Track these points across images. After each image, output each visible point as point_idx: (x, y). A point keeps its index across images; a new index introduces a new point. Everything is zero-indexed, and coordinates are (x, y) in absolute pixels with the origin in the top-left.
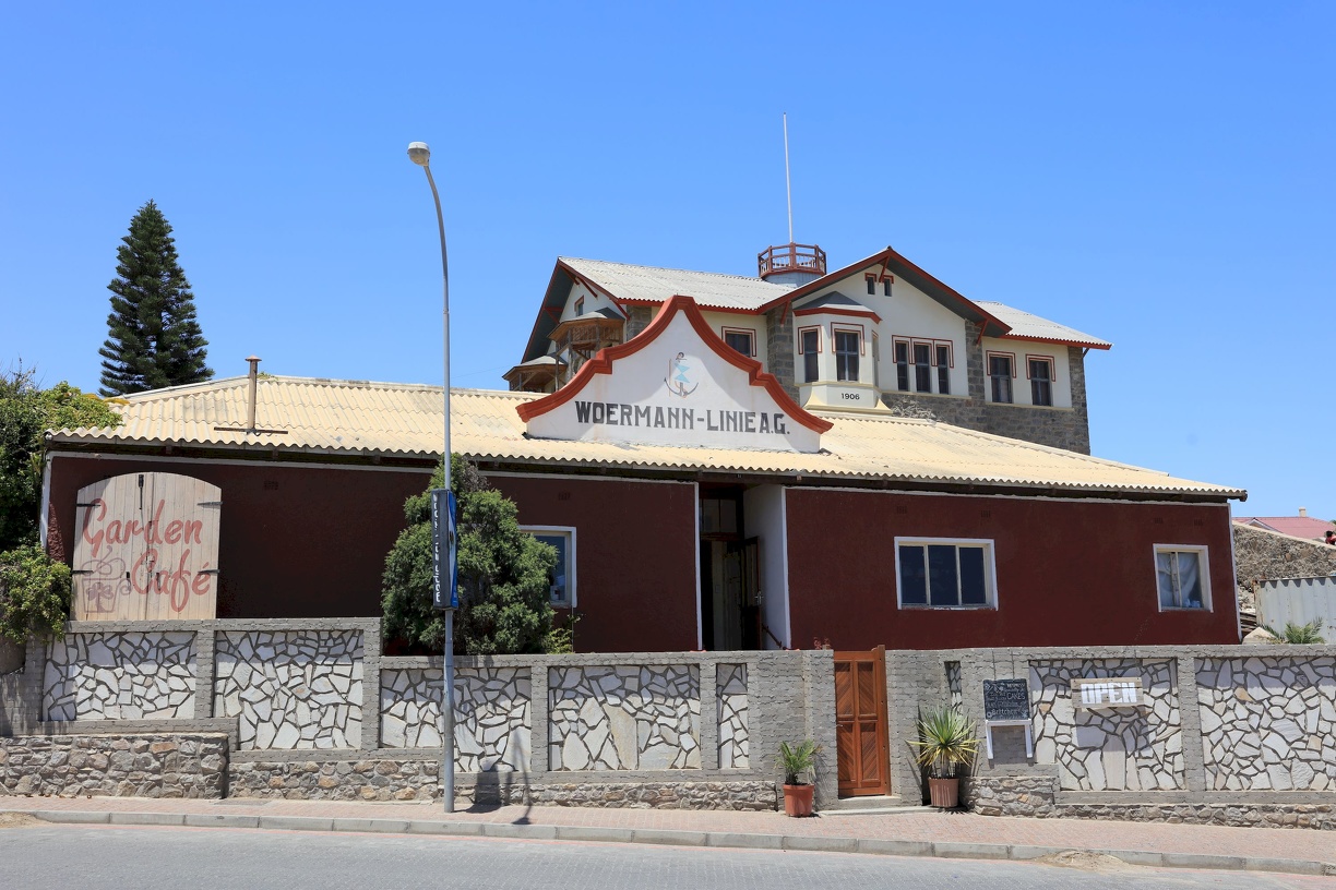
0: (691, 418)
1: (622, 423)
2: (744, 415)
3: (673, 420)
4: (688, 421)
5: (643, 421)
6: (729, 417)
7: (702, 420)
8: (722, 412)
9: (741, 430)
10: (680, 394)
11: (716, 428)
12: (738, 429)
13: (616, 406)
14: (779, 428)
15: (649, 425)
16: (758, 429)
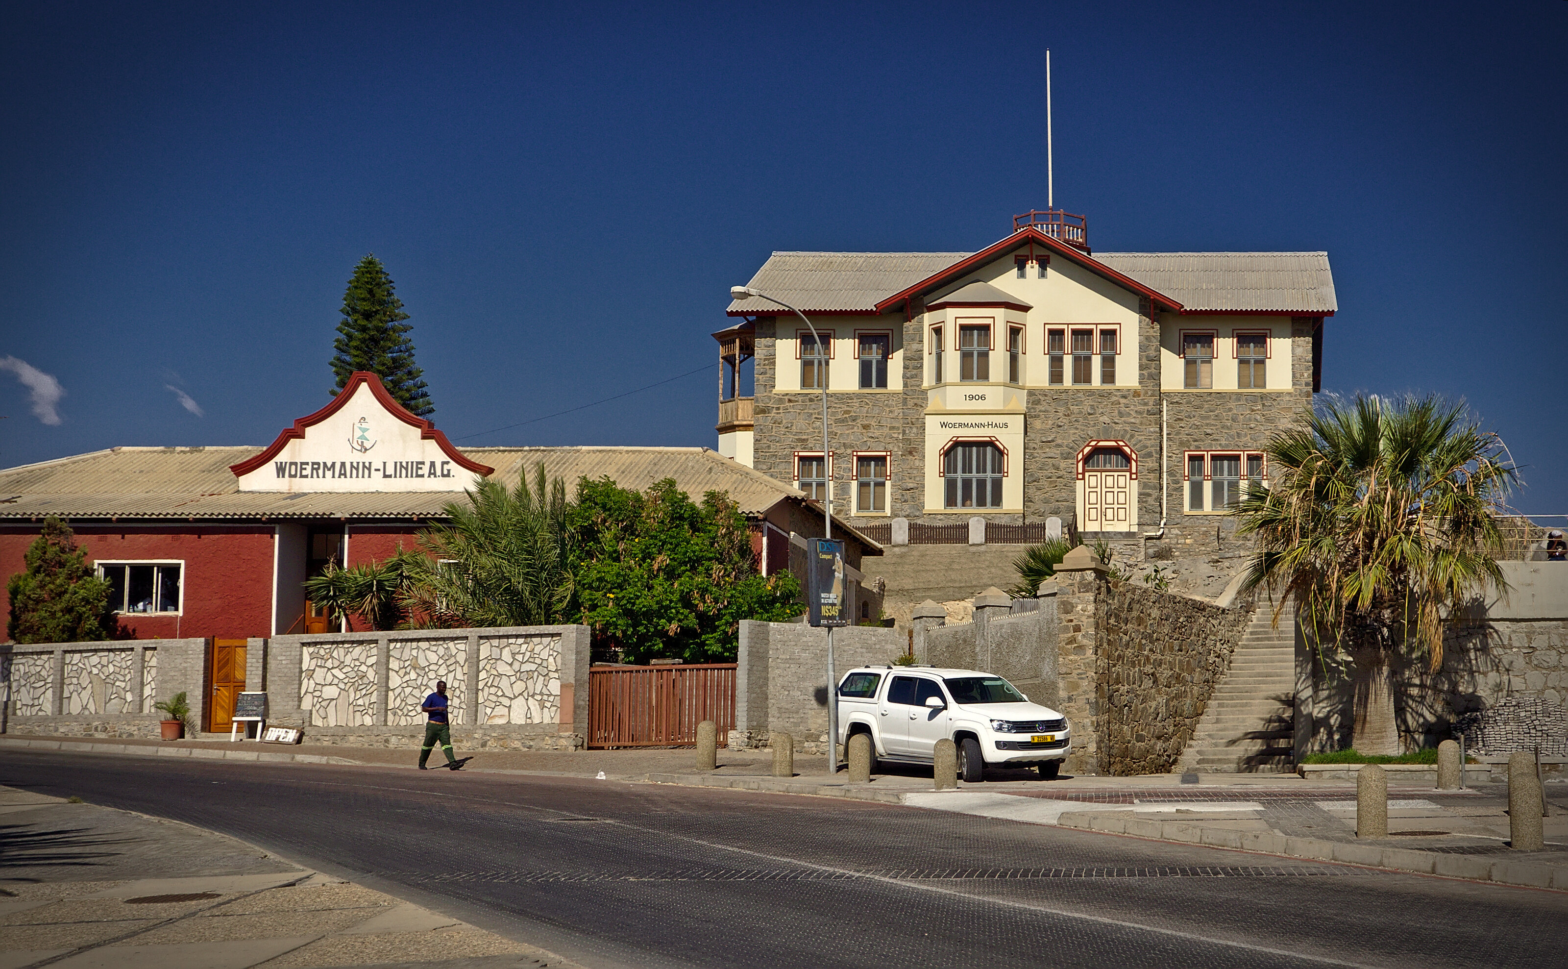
0: (369, 469)
1: (312, 477)
2: (415, 464)
3: (354, 471)
4: (366, 471)
5: (329, 474)
6: (401, 466)
7: (379, 470)
8: (396, 463)
9: (412, 476)
10: (361, 451)
11: (390, 476)
12: (409, 475)
13: (307, 464)
14: (445, 472)
15: (333, 477)
16: (426, 475)
